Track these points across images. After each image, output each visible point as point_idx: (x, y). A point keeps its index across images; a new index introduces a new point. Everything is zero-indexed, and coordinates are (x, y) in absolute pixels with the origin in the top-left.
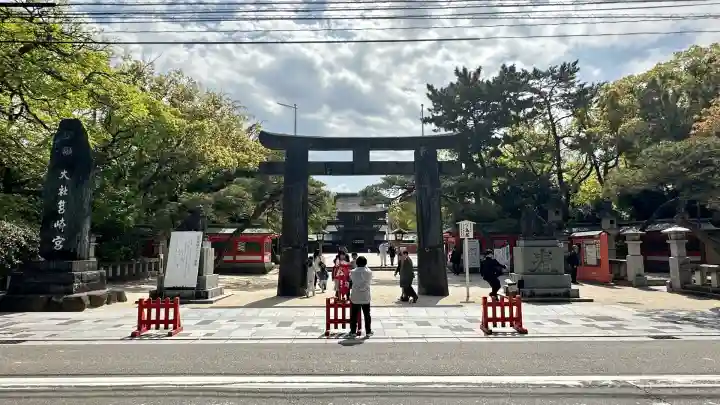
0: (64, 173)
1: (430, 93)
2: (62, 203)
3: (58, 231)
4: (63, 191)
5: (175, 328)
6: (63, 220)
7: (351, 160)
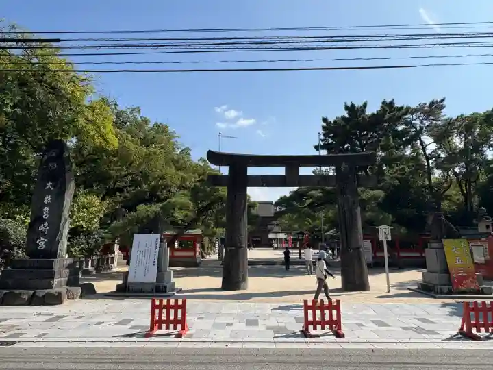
0: (49, 184)
1: (325, 125)
2: (46, 209)
3: (43, 233)
4: (48, 199)
5: (183, 328)
6: (46, 224)
7: (284, 174)
